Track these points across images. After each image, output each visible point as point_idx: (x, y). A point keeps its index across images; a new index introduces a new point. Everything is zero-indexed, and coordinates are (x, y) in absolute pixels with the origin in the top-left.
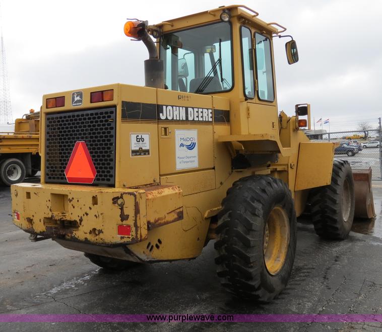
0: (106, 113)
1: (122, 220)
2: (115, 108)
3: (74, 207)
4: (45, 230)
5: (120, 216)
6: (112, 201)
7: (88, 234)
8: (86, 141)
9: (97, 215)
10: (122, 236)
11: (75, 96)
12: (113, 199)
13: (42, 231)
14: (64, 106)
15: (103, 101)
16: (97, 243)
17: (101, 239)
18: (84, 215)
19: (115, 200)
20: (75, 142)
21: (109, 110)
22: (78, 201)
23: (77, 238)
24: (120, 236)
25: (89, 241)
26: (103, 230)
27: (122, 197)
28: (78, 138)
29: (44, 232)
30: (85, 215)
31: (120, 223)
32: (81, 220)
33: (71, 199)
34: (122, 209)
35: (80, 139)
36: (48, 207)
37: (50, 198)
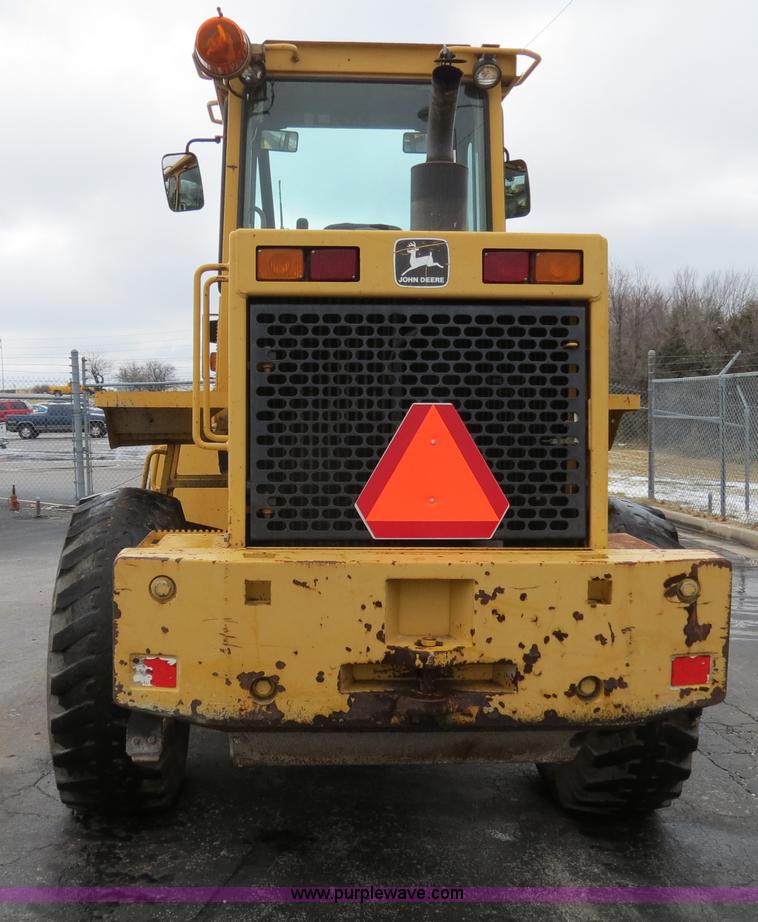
0: (550, 320)
1: (689, 643)
2: (583, 309)
3: (501, 618)
4: (346, 709)
5: (686, 631)
6: (662, 590)
7: (562, 697)
8: (456, 404)
9: (607, 635)
10: (684, 687)
11: (413, 253)
12: (667, 584)
13: (326, 713)
14: (357, 279)
15: (532, 281)
16: (597, 720)
17: (617, 706)
18: (547, 640)
19: (672, 586)
20: (406, 404)
21: (559, 312)
22: (523, 597)
23: (509, 718)
24: (677, 689)
25: (564, 719)
26: (625, 680)
27: (694, 576)
28: (420, 393)
29: (339, 714)
30: (553, 639)
31: (683, 649)
32: (532, 658)
33: (489, 592)
34: (691, 610)
35: (430, 396)
36: (368, 627)
37: (382, 596)
